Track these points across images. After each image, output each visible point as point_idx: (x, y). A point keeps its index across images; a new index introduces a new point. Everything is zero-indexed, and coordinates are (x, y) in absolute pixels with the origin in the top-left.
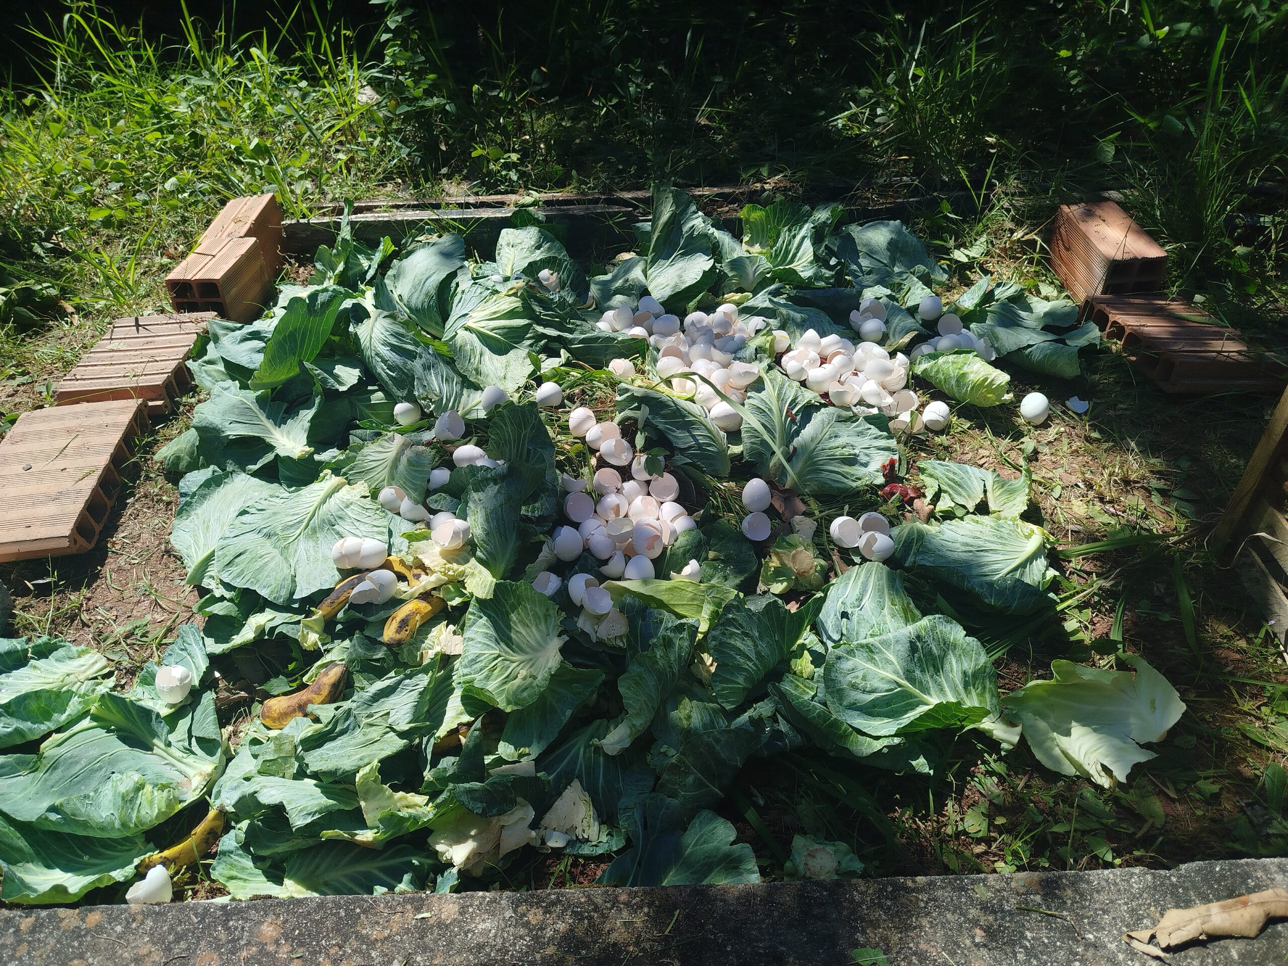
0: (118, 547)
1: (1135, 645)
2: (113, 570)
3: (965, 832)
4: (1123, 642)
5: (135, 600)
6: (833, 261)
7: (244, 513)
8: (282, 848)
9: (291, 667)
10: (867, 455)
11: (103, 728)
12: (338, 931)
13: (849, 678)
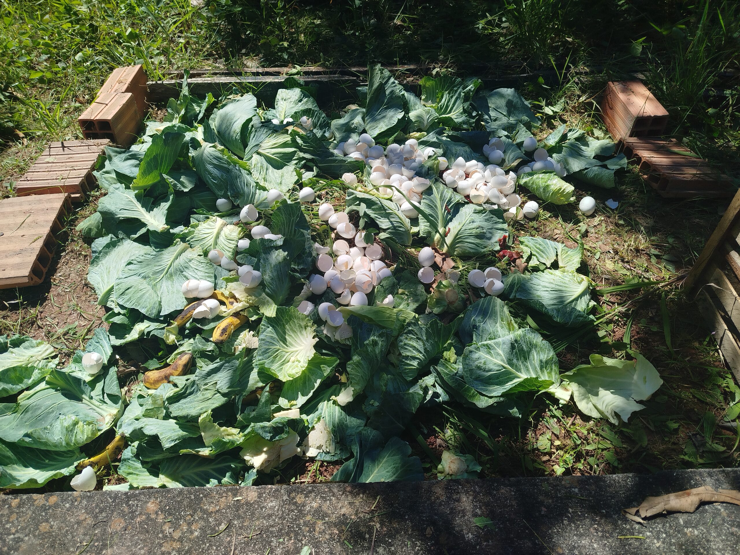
0: (57, 282)
1: (637, 345)
2: (55, 295)
3: (537, 449)
4: (630, 345)
5: (69, 313)
6: (474, 114)
7: (130, 263)
8: (158, 457)
9: (160, 354)
10: (490, 233)
11: (53, 389)
12: (190, 507)
13: (476, 363)
